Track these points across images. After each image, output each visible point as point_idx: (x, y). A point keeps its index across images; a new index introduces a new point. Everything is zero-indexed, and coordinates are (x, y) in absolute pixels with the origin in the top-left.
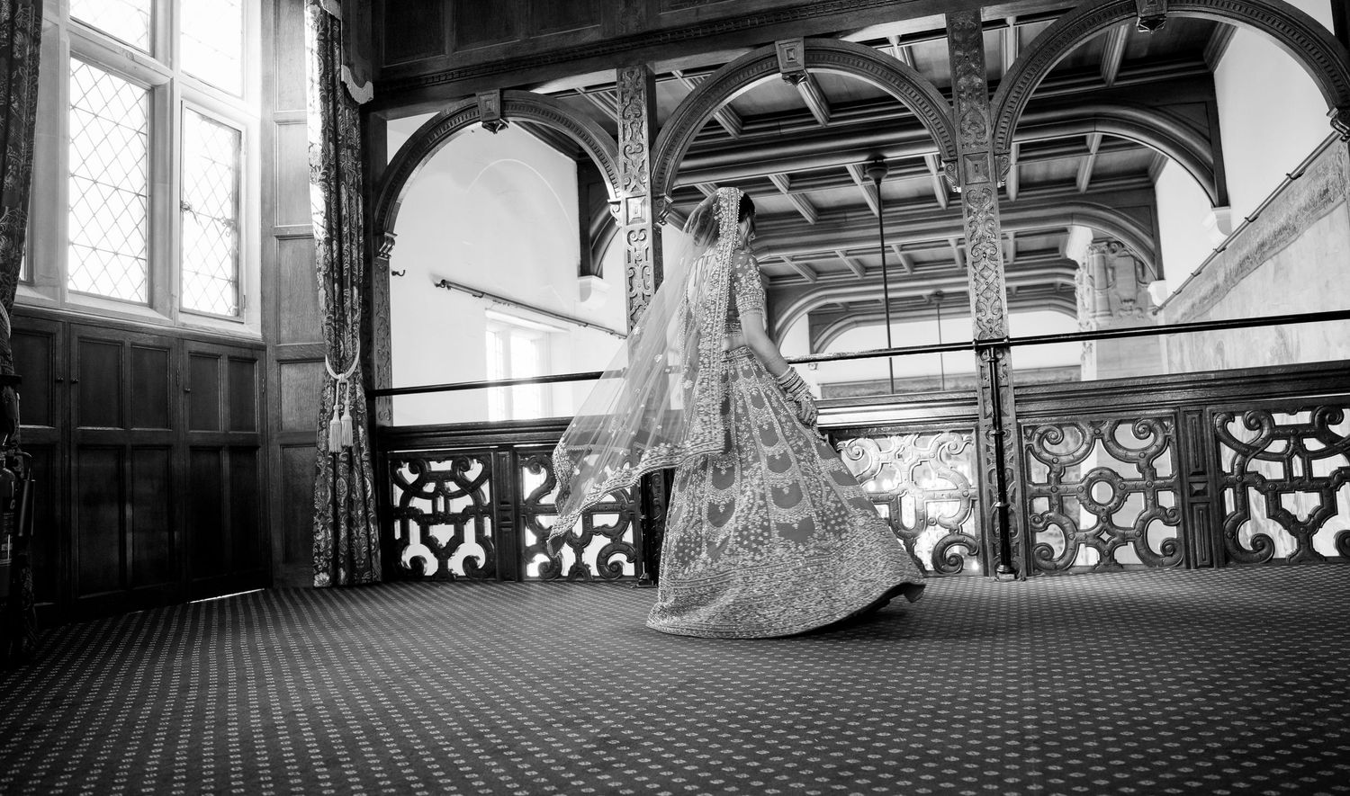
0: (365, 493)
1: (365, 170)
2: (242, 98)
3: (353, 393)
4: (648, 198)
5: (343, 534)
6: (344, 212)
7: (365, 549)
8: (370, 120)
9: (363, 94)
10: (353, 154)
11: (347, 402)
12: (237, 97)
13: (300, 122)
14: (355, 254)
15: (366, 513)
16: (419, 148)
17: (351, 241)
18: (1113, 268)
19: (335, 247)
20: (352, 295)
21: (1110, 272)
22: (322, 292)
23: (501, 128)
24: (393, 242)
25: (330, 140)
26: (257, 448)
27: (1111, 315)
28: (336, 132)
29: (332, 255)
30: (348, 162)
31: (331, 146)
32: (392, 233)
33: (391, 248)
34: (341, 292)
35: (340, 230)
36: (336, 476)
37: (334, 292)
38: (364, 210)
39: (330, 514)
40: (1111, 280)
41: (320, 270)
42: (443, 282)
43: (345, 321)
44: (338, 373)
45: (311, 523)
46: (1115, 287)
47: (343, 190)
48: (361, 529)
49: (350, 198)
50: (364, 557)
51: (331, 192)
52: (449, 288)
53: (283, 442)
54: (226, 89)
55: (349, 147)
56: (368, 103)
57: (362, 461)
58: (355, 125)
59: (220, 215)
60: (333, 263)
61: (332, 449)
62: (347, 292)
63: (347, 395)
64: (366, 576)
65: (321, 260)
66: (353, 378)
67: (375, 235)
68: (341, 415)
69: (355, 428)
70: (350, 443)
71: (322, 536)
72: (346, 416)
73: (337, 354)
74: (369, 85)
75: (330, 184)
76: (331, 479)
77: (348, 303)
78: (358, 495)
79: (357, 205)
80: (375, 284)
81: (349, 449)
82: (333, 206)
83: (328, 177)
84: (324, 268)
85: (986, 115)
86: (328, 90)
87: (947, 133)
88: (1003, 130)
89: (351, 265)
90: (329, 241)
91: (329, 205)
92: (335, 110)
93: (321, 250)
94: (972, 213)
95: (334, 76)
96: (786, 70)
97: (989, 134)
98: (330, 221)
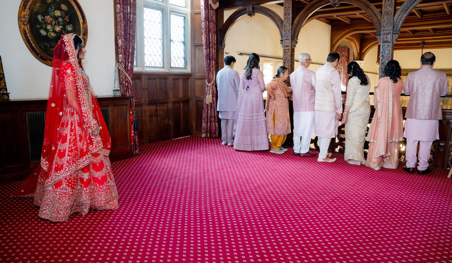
0: (215, 114)
1: (217, 26)
2: (186, 7)
3: (213, 89)
4: (290, 40)
5: (209, 125)
6: (210, 41)
7: (214, 129)
8: (219, 13)
9: (216, 6)
10: (213, 23)
11: (211, 91)
12: (184, 7)
13: (200, 13)
14: (213, 51)
15: (215, 119)
16: (232, 20)
17: (213, 48)
19: (208, 50)
20: (213, 63)
22: (205, 62)
23: (253, 15)
24: (224, 46)
25: (207, 20)
26: (189, 101)
28: (208, 18)
29: (207, 52)
30: (212, 25)
31: (207, 22)
32: (224, 44)
33: (224, 48)
34: (210, 62)
35: (209, 45)
36: (208, 110)
37: (208, 62)
38: (216, 38)
39: (206, 119)
42: (241, 53)
43: (210, 70)
44: (209, 83)
45: (201, 121)
47: (210, 35)
48: (213, 124)
49: (212, 36)
50: (214, 131)
51: (207, 35)
52: (242, 55)
53: (196, 99)
54: (181, 6)
55: (213, 21)
56: (218, 8)
57: (214, 106)
58: (214, 14)
59: (180, 41)
60: (208, 54)
61: (207, 103)
62: (211, 62)
63: (211, 89)
64: (214, 135)
65: (204, 53)
66: (213, 85)
67: (220, 44)
68: (209, 94)
69: (213, 98)
70: (211, 102)
71: (204, 125)
72: (211, 95)
73: (208, 79)
74: (218, 4)
75: (207, 33)
76: (206, 111)
77: (211, 65)
78: (213, 115)
79: (214, 37)
80: (219, 58)
81: (211, 103)
82: (208, 39)
83: (206, 31)
84: (205, 56)
85: (392, 20)
86: (206, 6)
87: (379, 25)
88: (397, 25)
89: (212, 55)
90: (206, 49)
91: (206, 39)
92: (208, 12)
93: (205, 51)
94: (382, 52)
95: (208, 2)
96: (333, 2)
97: (392, 27)
98: (207, 43)
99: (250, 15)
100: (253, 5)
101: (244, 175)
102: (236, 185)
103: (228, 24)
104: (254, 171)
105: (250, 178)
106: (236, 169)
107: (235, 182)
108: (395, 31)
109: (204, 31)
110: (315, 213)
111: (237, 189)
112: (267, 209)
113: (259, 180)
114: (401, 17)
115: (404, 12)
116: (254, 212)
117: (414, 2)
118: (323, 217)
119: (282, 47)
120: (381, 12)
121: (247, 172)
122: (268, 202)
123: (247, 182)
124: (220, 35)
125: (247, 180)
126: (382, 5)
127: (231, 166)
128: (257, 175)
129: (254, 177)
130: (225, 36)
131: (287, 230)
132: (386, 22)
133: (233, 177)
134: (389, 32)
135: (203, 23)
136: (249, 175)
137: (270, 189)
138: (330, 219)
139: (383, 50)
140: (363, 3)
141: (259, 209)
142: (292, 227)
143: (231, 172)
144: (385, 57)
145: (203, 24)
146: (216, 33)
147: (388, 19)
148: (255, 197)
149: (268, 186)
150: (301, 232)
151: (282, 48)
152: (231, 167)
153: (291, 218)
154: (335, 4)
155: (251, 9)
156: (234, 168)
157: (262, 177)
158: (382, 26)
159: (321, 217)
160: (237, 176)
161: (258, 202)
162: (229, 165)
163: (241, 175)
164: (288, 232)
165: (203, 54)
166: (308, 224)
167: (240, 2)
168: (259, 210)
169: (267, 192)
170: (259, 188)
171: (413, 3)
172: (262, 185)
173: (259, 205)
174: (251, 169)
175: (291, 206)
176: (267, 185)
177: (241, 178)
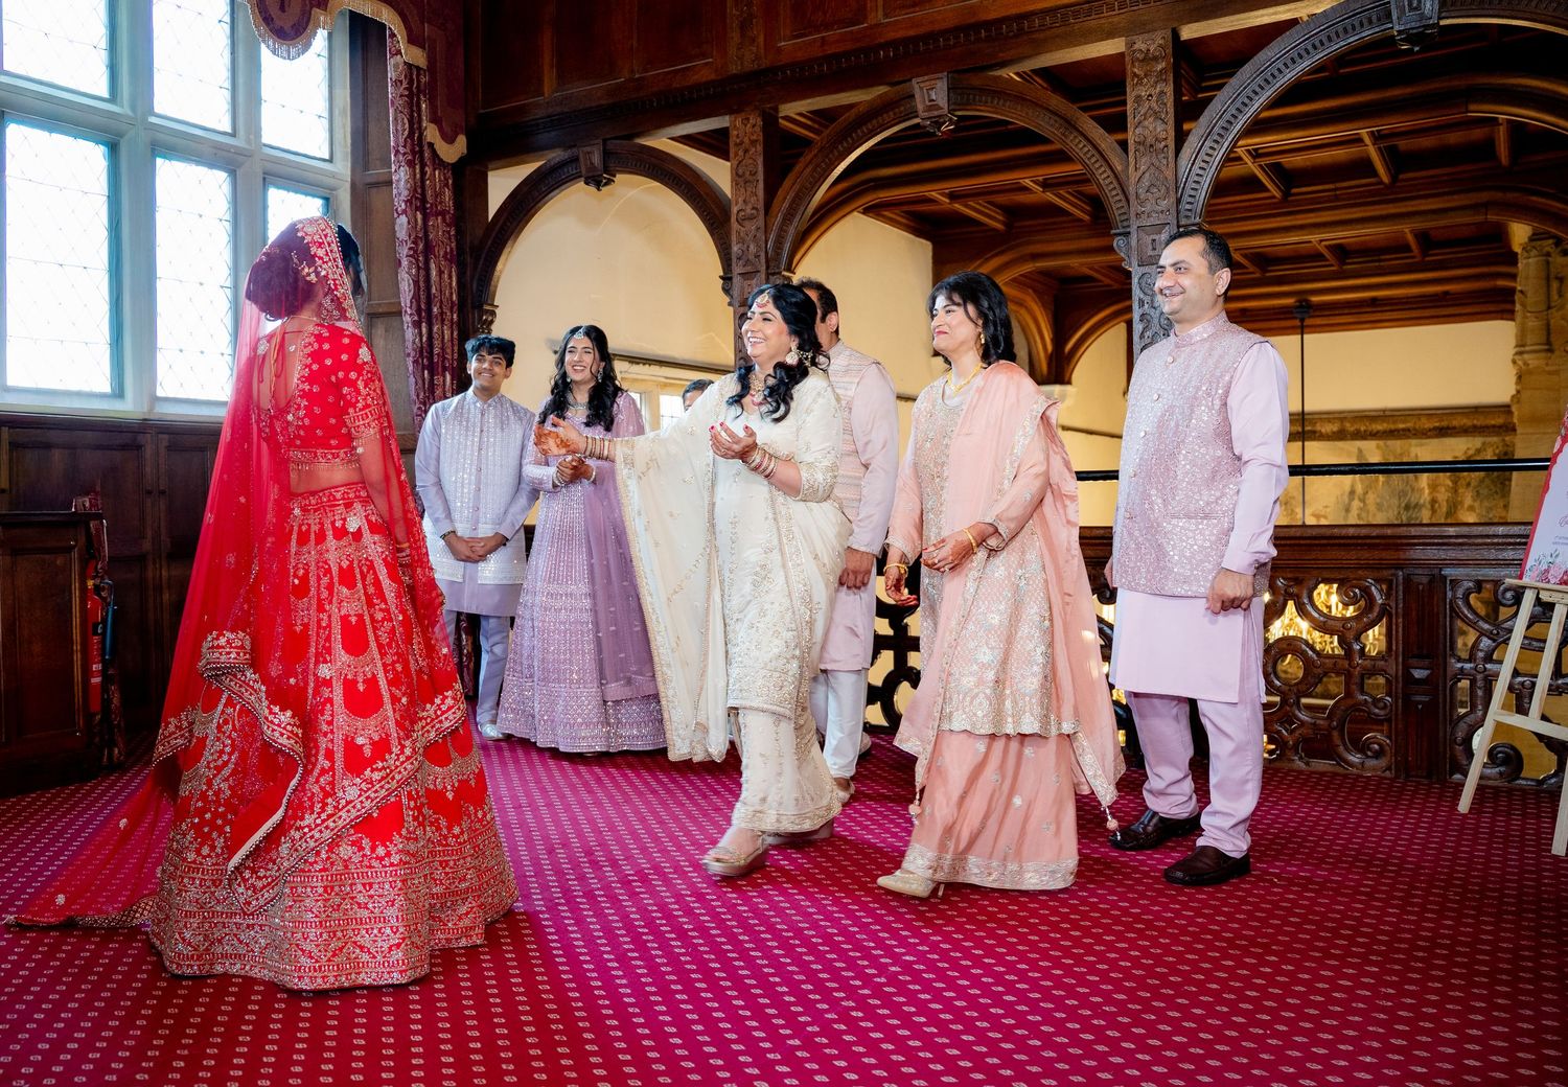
1: (459, 232)
2: (330, 159)
4: (763, 275)
6: (434, 291)
8: (469, 179)
9: (453, 151)
10: (444, 220)
12: (324, 159)
13: (390, 183)
14: (447, 333)
16: (523, 205)
17: (443, 321)
18: (1561, 280)
19: (424, 330)
20: (444, 381)
21: (1555, 285)
22: (412, 381)
23: (606, 184)
24: (493, 313)
25: (417, 209)
27: (1550, 351)
28: (424, 200)
29: (421, 340)
30: (439, 229)
31: (419, 216)
32: (492, 305)
33: (492, 322)
34: (432, 381)
35: (429, 310)
37: (424, 380)
38: (458, 282)
40: (1555, 296)
41: (409, 355)
46: (1562, 307)
47: (433, 266)
49: (441, 273)
51: (418, 268)
55: (443, 213)
56: (461, 158)
58: (447, 185)
60: (422, 347)
62: (438, 380)
65: (409, 344)
67: (473, 307)
74: (462, 140)
75: (417, 260)
79: (450, 277)
82: (422, 284)
83: (415, 252)
84: (413, 353)
85: (1169, 174)
86: (413, 152)
87: (1121, 197)
88: (1193, 193)
89: (443, 349)
90: (417, 325)
91: (416, 283)
92: (423, 173)
93: (410, 333)
94: (1141, 303)
95: (421, 134)
96: (926, 114)
97: (1173, 200)
98: (418, 301)
99: (597, 180)
100: (605, 141)
101: (580, 835)
102: (539, 873)
103: (505, 223)
104: (623, 816)
105: (603, 844)
106: (544, 811)
107: (536, 862)
108: (1187, 217)
109: (403, 252)
110: (893, 969)
111: (545, 888)
112: (673, 960)
113: (644, 850)
114: (1207, 158)
115: (1216, 137)
116: (618, 977)
117: (1251, 99)
118: (927, 986)
119: (730, 304)
120: (1124, 145)
121: (591, 821)
122: (682, 935)
123: (590, 862)
124: (475, 268)
125: (589, 853)
126: (1124, 115)
127: (524, 801)
128: (634, 834)
129: (619, 840)
130: (496, 274)
131: (767, 1045)
132: (1146, 182)
133: (529, 841)
134: (1163, 219)
135: (403, 219)
136: (597, 831)
137: (691, 885)
138: (962, 993)
139: (1145, 294)
140: (1050, 111)
141: (639, 963)
142: (788, 1032)
143: (523, 824)
144: (1156, 321)
145: (401, 225)
146: (458, 259)
147: (1152, 169)
148: (625, 917)
149: (683, 874)
150: (827, 1051)
151: (731, 308)
152: (520, 806)
153: (784, 994)
154: (936, 122)
155: (597, 159)
156: (535, 810)
157: (656, 839)
158: (1132, 198)
159: (917, 987)
160: (546, 838)
161: (637, 940)
162: (514, 798)
163: (563, 834)
164: (770, 1051)
165: (405, 347)
166: (860, 1014)
167: (553, 133)
168: (640, 967)
169: (679, 898)
170: (644, 879)
171: (1246, 101)
172: (657, 869)
173: (640, 945)
174: (611, 812)
175: (784, 944)
176: (678, 869)
177: (565, 844)
